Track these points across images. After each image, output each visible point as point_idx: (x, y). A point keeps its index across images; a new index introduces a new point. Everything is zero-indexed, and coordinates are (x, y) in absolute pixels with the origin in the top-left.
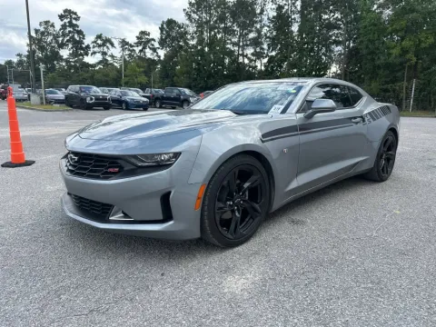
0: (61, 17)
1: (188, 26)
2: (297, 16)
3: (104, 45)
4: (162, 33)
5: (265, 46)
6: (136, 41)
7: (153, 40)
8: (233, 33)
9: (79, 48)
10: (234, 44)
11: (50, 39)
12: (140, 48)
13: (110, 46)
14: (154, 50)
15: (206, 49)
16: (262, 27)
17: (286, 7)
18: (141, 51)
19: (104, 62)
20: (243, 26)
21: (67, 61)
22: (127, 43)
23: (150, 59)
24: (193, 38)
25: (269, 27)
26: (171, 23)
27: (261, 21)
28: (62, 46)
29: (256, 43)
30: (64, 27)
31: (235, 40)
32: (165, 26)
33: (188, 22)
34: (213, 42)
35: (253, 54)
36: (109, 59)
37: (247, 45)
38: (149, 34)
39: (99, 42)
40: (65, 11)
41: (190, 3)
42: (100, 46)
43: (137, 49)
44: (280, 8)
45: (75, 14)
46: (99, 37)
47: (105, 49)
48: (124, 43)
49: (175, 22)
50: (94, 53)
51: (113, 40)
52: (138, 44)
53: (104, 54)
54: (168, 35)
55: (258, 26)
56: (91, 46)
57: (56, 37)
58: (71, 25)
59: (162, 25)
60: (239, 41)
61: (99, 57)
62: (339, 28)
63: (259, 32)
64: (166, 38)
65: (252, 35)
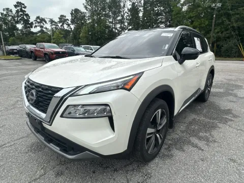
0: (16, 6)
2: (141, 8)
3: (41, 22)
4: (72, 16)
5: (126, 24)
6: (59, 20)
7: (68, 20)
8: (109, 17)
10: (110, 22)
11: (10, 18)
12: (61, 24)
13: (44, 23)
14: (69, 25)
16: (124, 14)
17: (136, 3)
18: (61, 26)
19: (42, 31)
20: (114, 13)
22: (54, 22)
23: (66, 30)
24: (89, 19)
25: (128, 13)
26: (77, 11)
27: (124, 11)
29: (121, 22)
30: (17, 12)
31: (111, 20)
32: (73, 12)
34: (99, 21)
35: (120, 28)
36: (44, 30)
37: (117, 23)
38: (65, 17)
39: (38, 20)
40: (18, 3)
42: (39, 23)
43: (60, 25)
44: (133, 4)
45: (24, 4)
46: (38, 18)
47: (42, 25)
48: (52, 21)
49: (78, 10)
50: (36, 26)
51: (46, 19)
52: (60, 22)
53: (42, 27)
54: (76, 17)
55: (122, 14)
56: (34, 23)
57: (14, 17)
58: (22, 11)
59: (72, 12)
60: (113, 21)
62: (162, 15)
63: (122, 16)
64: (74, 19)
65: (119, 18)
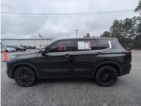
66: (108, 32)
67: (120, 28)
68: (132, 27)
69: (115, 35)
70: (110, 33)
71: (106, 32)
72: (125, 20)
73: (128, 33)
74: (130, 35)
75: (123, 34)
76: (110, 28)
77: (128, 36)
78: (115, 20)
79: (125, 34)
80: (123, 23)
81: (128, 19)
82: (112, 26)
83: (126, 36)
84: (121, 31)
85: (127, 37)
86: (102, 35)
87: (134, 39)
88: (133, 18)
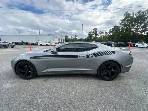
1: (120, 26)
9: (96, 35)
15: (124, 31)
21: (94, 37)
28: (93, 35)
33: (120, 25)
41: (121, 21)
61: (100, 36)
66: (118, 27)
67: (131, 23)
68: (145, 21)
69: (125, 30)
70: (120, 28)
71: (115, 26)
72: (138, 13)
73: (140, 28)
74: (141, 31)
75: (135, 29)
76: (120, 22)
77: (139, 31)
78: (126, 13)
79: (136, 28)
80: (135, 16)
81: (140, 11)
82: (122, 20)
83: (138, 31)
84: (132, 25)
85: (138, 33)
86: (110, 30)
87: (146, 35)
88: (146, 11)
